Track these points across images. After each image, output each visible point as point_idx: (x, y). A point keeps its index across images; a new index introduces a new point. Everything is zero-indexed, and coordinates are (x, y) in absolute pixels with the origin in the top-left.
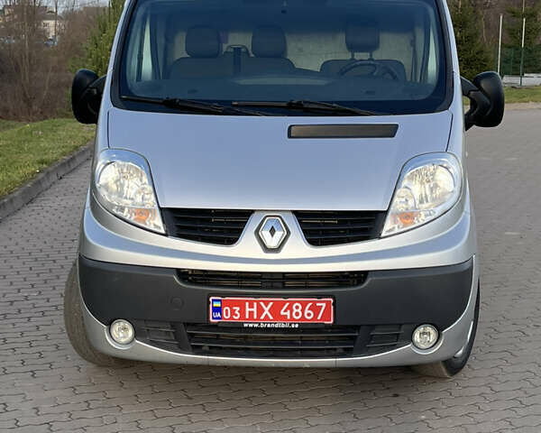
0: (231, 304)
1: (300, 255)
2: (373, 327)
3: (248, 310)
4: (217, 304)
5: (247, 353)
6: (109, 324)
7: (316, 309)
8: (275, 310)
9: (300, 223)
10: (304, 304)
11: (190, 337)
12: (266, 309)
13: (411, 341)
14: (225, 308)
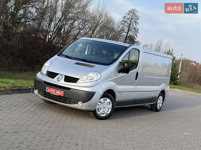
0: (49, 89)
1: (62, 83)
2: (71, 99)
3: (51, 90)
4: (47, 88)
5: (52, 99)
6: (36, 89)
7: (61, 93)
8: (55, 91)
9: (65, 77)
10: (60, 91)
11: (45, 94)
12: (54, 91)
13: (77, 104)
14: (48, 90)
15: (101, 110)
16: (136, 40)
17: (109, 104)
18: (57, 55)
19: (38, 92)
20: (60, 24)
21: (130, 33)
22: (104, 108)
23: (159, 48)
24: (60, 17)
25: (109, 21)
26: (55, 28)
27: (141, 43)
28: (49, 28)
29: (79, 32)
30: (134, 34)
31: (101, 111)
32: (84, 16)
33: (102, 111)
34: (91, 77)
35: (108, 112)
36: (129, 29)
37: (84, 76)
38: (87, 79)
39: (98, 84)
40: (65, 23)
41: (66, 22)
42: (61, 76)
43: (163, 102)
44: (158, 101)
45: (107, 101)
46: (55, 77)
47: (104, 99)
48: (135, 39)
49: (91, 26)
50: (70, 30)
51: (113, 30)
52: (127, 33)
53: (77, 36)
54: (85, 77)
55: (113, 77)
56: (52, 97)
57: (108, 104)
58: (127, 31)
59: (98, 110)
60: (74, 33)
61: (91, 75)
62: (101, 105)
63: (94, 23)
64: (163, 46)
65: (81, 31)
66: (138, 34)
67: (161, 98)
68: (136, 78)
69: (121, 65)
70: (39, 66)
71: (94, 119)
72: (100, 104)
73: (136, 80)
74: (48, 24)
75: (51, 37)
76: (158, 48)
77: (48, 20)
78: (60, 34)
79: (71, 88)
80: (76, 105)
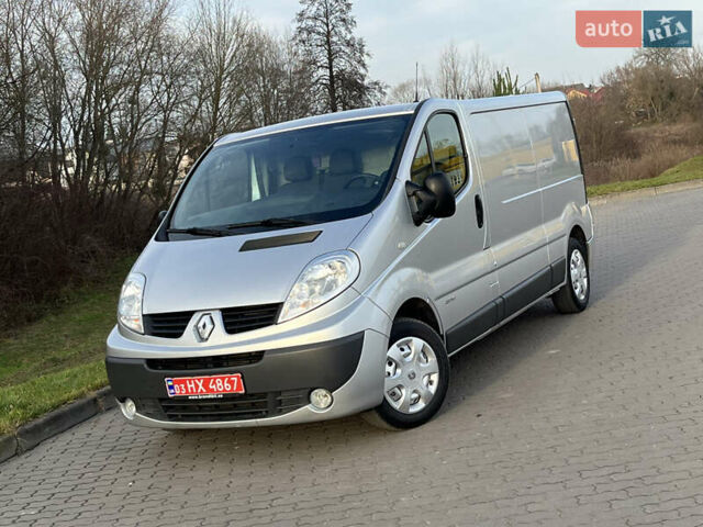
0: (179, 383)
1: (222, 342)
2: (280, 393)
3: (189, 386)
4: (170, 383)
5: (204, 418)
6: (123, 400)
7: (231, 383)
8: (206, 385)
9: (224, 318)
10: (223, 379)
11: (167, 408)
12: (200, 385)
13: (310, 402)
14: (176, 386)
15: (404, 391)
16: (366, 82)
17: (424, 354)
18: (156, 239)
19: (137, 410)
20: (92, 116)
21: (341, 64)
22: (412, 376)
23: (454, 80)
24: (83, 91)
25: (255, 47)
26: (76, 134)
27: (386, 87)
28: (58, 144)
29: (166, 121)
30: (354, 63)
31: (405, 394)
32: (165, 58)
33: (410, 390)
34: (323, 279)
35: (433, 389)
36: (329, 53)
37: (296, 289)
38: (312, 292)
39: (362, 298)
40: (107, 106)
41: (108, 102)
42: (206, 319)
43: (587, 270)
44: (572, 272)
45: (413, 349)
46: (184, 328)
47: (398, 346)
48: (363, 77)
49: (201, 86)
50: (132, 121)
51: (276, 73)
52: (331, 68)
53: (164, 137)
54: (301, 289)
55: (403, 249)
56: (200, 407)
57: (419, 359)
58: (326, 60)
59: (394, 394)
60: (152, 130)
61: (321, 271)
62: (399, 371)
63: (207, 71)
64: (465, 71)
65: (174, 115)
66: (365, 59)
67: (577, 256)
68: (480, 222)
69: (414, 194)
70: (72, 284)
71: (390, 436)
72: (390, 369)
73: (480, 226)
74: (49, 128)
75: (77, 172)
76: (451, 82)
77: (44, 114)
78: (104, 151)
79: (263, 352)
80: (308, 407)
